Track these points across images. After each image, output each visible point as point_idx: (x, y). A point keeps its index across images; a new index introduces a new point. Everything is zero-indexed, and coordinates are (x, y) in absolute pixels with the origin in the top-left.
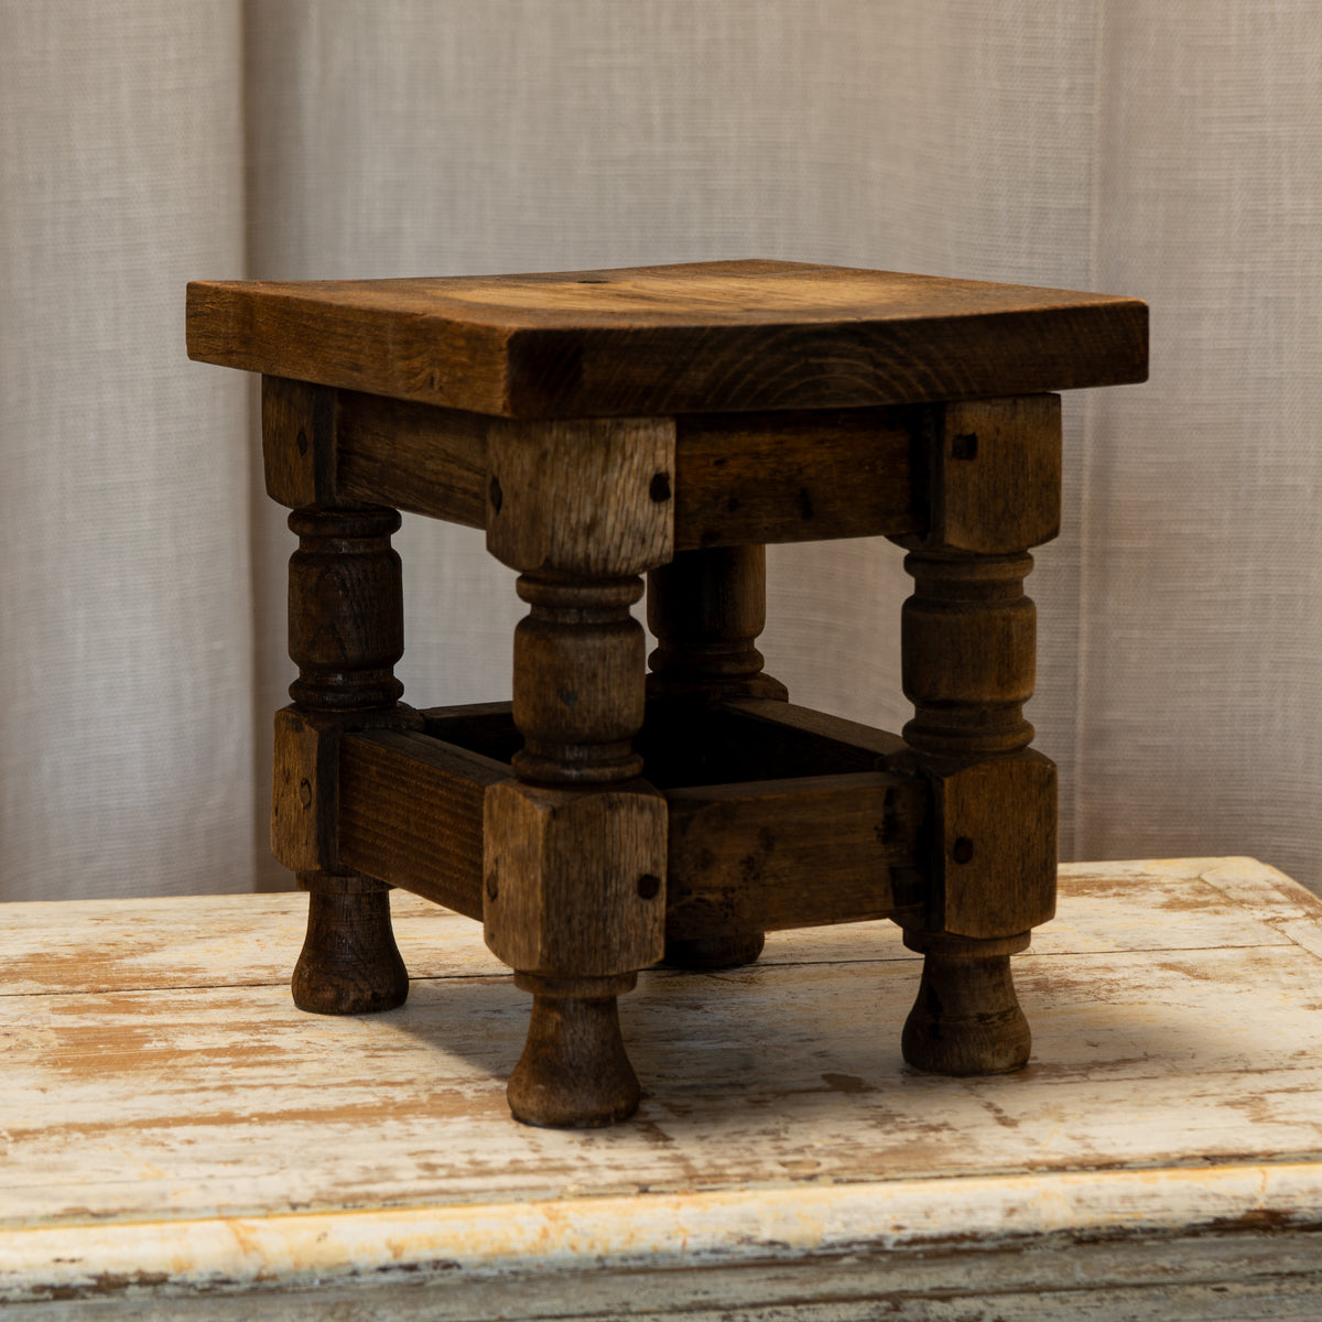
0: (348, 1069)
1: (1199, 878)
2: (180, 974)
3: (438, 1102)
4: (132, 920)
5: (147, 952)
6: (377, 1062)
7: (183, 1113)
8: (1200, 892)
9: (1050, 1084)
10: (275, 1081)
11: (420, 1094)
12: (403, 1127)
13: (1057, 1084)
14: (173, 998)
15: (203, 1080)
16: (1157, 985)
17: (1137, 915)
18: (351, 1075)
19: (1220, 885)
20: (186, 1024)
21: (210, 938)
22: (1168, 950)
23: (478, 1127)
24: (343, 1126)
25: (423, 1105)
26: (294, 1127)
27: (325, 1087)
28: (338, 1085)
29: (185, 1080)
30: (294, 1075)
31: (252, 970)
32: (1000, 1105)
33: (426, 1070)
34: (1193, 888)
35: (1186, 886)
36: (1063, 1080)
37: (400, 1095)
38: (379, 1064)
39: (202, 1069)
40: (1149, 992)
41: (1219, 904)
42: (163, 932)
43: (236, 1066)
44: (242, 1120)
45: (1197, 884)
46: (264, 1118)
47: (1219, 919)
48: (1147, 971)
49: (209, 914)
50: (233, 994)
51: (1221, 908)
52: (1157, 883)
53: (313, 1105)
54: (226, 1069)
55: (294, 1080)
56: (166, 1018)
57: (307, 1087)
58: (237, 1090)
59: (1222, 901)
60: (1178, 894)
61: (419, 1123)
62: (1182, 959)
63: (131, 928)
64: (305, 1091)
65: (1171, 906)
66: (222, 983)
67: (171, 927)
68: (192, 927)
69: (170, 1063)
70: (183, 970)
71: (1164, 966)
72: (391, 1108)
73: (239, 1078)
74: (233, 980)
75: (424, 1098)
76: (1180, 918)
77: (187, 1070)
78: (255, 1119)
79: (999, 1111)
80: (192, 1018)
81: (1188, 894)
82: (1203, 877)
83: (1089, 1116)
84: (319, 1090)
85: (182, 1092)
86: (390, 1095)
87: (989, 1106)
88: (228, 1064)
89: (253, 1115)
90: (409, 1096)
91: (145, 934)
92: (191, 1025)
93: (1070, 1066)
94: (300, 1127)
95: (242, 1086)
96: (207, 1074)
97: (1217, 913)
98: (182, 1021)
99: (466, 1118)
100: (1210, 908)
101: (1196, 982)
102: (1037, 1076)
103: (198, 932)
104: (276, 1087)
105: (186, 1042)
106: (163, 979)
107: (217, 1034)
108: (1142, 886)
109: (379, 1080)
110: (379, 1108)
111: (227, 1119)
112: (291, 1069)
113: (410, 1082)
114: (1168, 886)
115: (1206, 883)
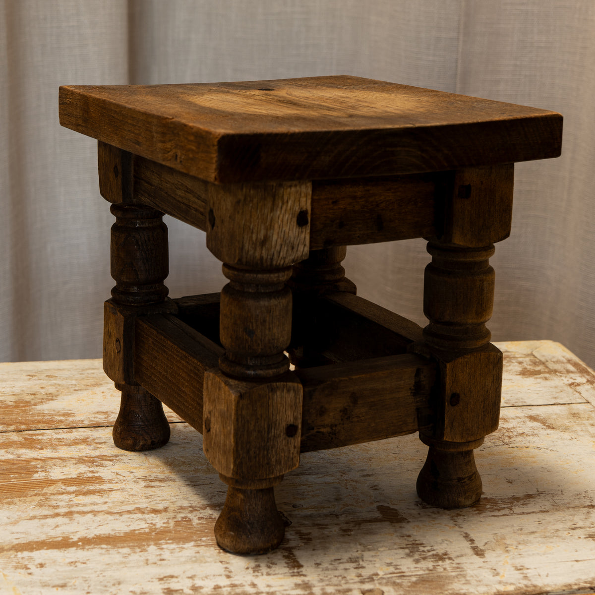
0: (135, 498)
1: (532, 354)
2: (62, 418)
3: (179, 529)
4: (47, 376)
5: (49, 400)
6: (150, 491)
7: (43, 537)
8: (535, 363)
9: (494, 516)
10: (96, 508)
11: (170, 521)
12: (159, 552)
13: (498, 516)
14: (55, 436)
15: (58, 507)
16: (531, 433)
17: (510, 380)
18: (135, 503)
19: (543, 359)
20: (58, 458)
21: (80, 390)
22: (530, 405)
23: (198, 552)
24: (126, 550)
25: (170, 532)
26: (100, 551)
27: (120, 513)
28: (129, 512)
29: (49, 506)
30: (106, 503)
31: (97, 415)
32: (472, 536)
33: (174, 499)
34: (531, 361)
35: (527, 359)
36: (500, 513)
37: (159, 521)
38: (151, 493)
39: (60, 497)
40: (528, 438)
41: (545, 372)
42: (59, 385)
43: (78, 493)
44: (74, 544)
45: (532, 358)
46: (86, 542)
47: (548, 383)
48: (524, 422)
49: (83, 372)
50: (86, 434)
51: (547, 375)
52: (515, 358)
53: (113, 530)
54: (72, 496)
55: (105, 508)
56: (48, 453)
57: (111, 513)
58: (76, 515)
59: (546, 370)
60: (525, 365)
61: (167, 549)
62: (538, 413)
63: (44, 383)
64: (110, 517)
65: (525, 373)
66: (81, 425)
67: (64, 382)
68: (74, 382)
69: (44, 491)
70: (64, 415)
71: (532, 418)
72: (153, 533)
73: (77, 505)
74: (86, 423)
75: (172, 524)
76: (530, 381)
77: (52, 497)
78: (80, 543)
79: (472, 541)
80: (62, 453)
81: (530, 365)
82: (534, 353)
83: (520, 547)
84: (117, 517)
85: (45, 517)
86: (154, 522)
87: (466, 536)
88: (73, 493)
89: (80, 540)
90: (164, 523)
91: (50, 387)
92: (60, 458)
93: (502, 499)
94: (103, 551)
95: (78, 512)
96: (62, 501)
97: (546, 379)
98: (56, 455)
99: (192, 543)
100: (542, 375)
101: (549, 431)
102: (486, 509)
103: (75, 385)
104: (95, 513)
105: (56, 473)
106: (53, 421)
107: (72, 466)
108: (508, 359)
109: (150, 506)
110: (147, 534)
111: (64, 544)
112: (105, 498)
113: (165, 510)
114: (520, 360)
115: (536, 357)
